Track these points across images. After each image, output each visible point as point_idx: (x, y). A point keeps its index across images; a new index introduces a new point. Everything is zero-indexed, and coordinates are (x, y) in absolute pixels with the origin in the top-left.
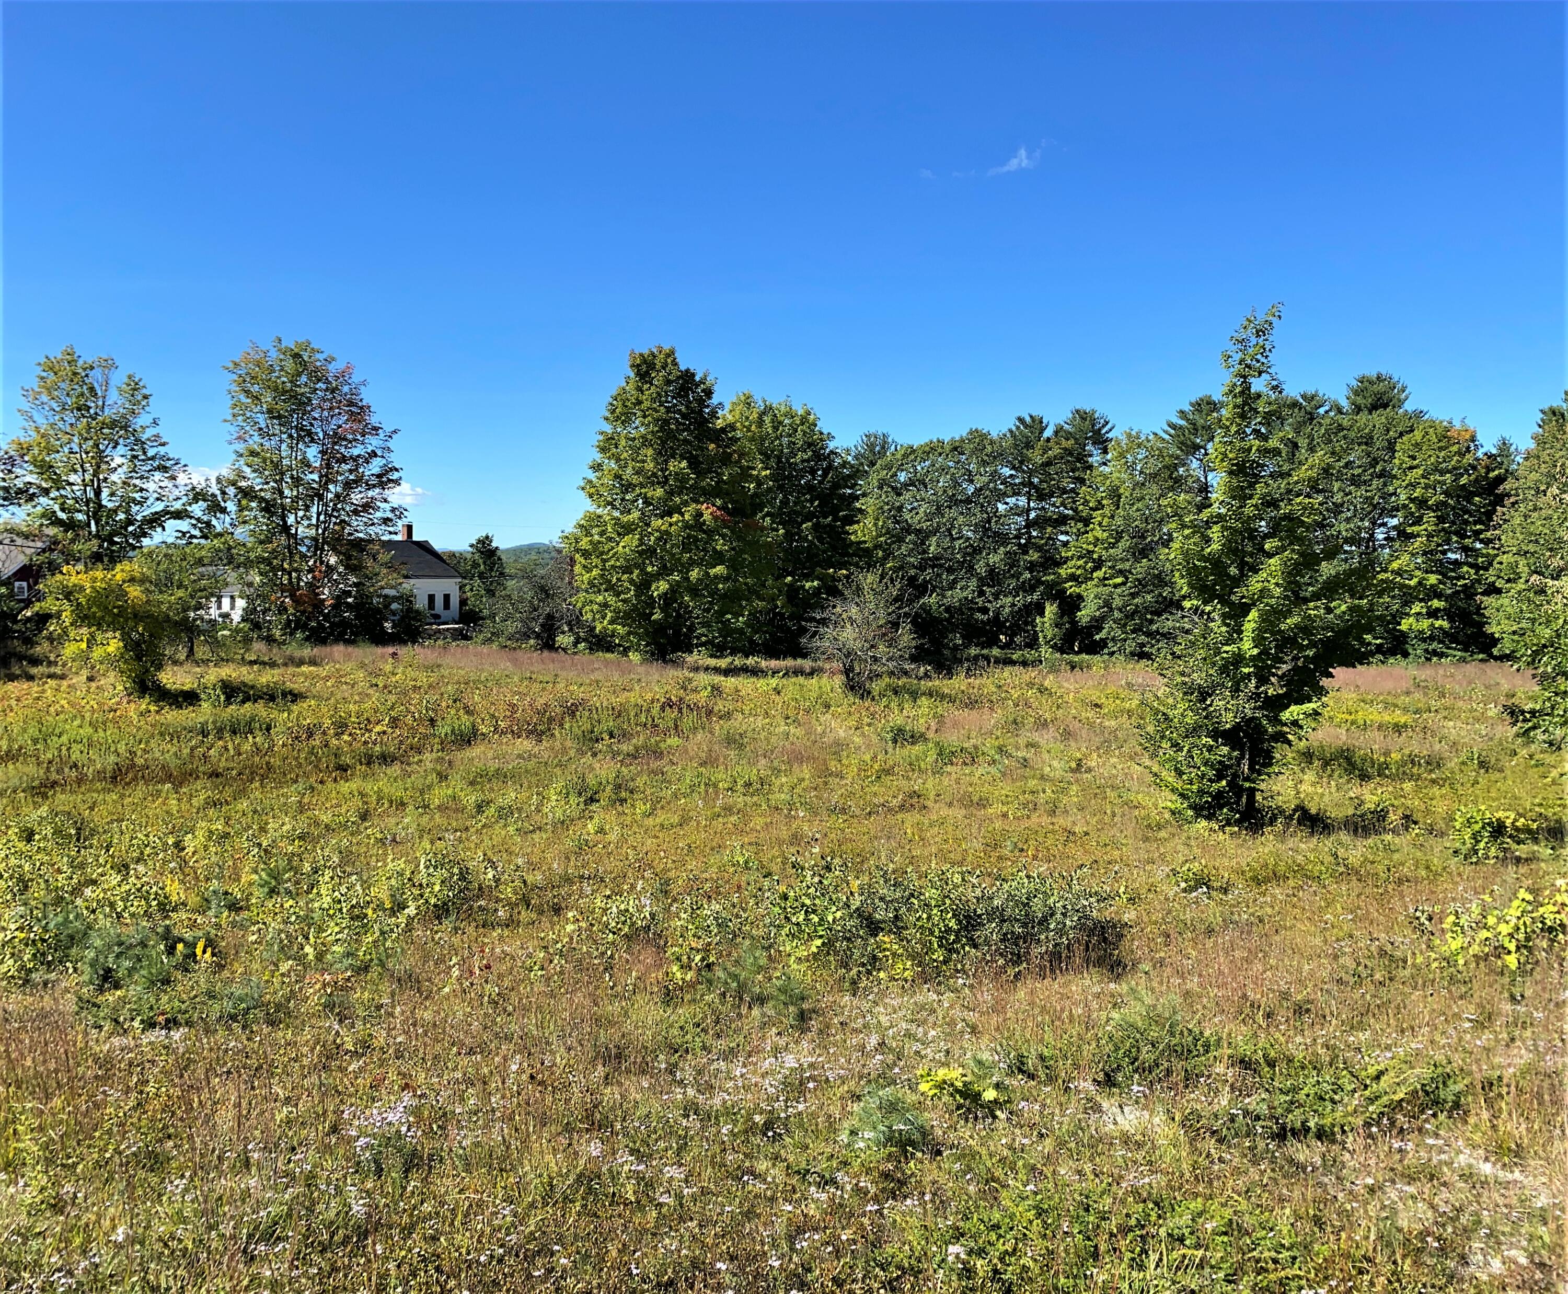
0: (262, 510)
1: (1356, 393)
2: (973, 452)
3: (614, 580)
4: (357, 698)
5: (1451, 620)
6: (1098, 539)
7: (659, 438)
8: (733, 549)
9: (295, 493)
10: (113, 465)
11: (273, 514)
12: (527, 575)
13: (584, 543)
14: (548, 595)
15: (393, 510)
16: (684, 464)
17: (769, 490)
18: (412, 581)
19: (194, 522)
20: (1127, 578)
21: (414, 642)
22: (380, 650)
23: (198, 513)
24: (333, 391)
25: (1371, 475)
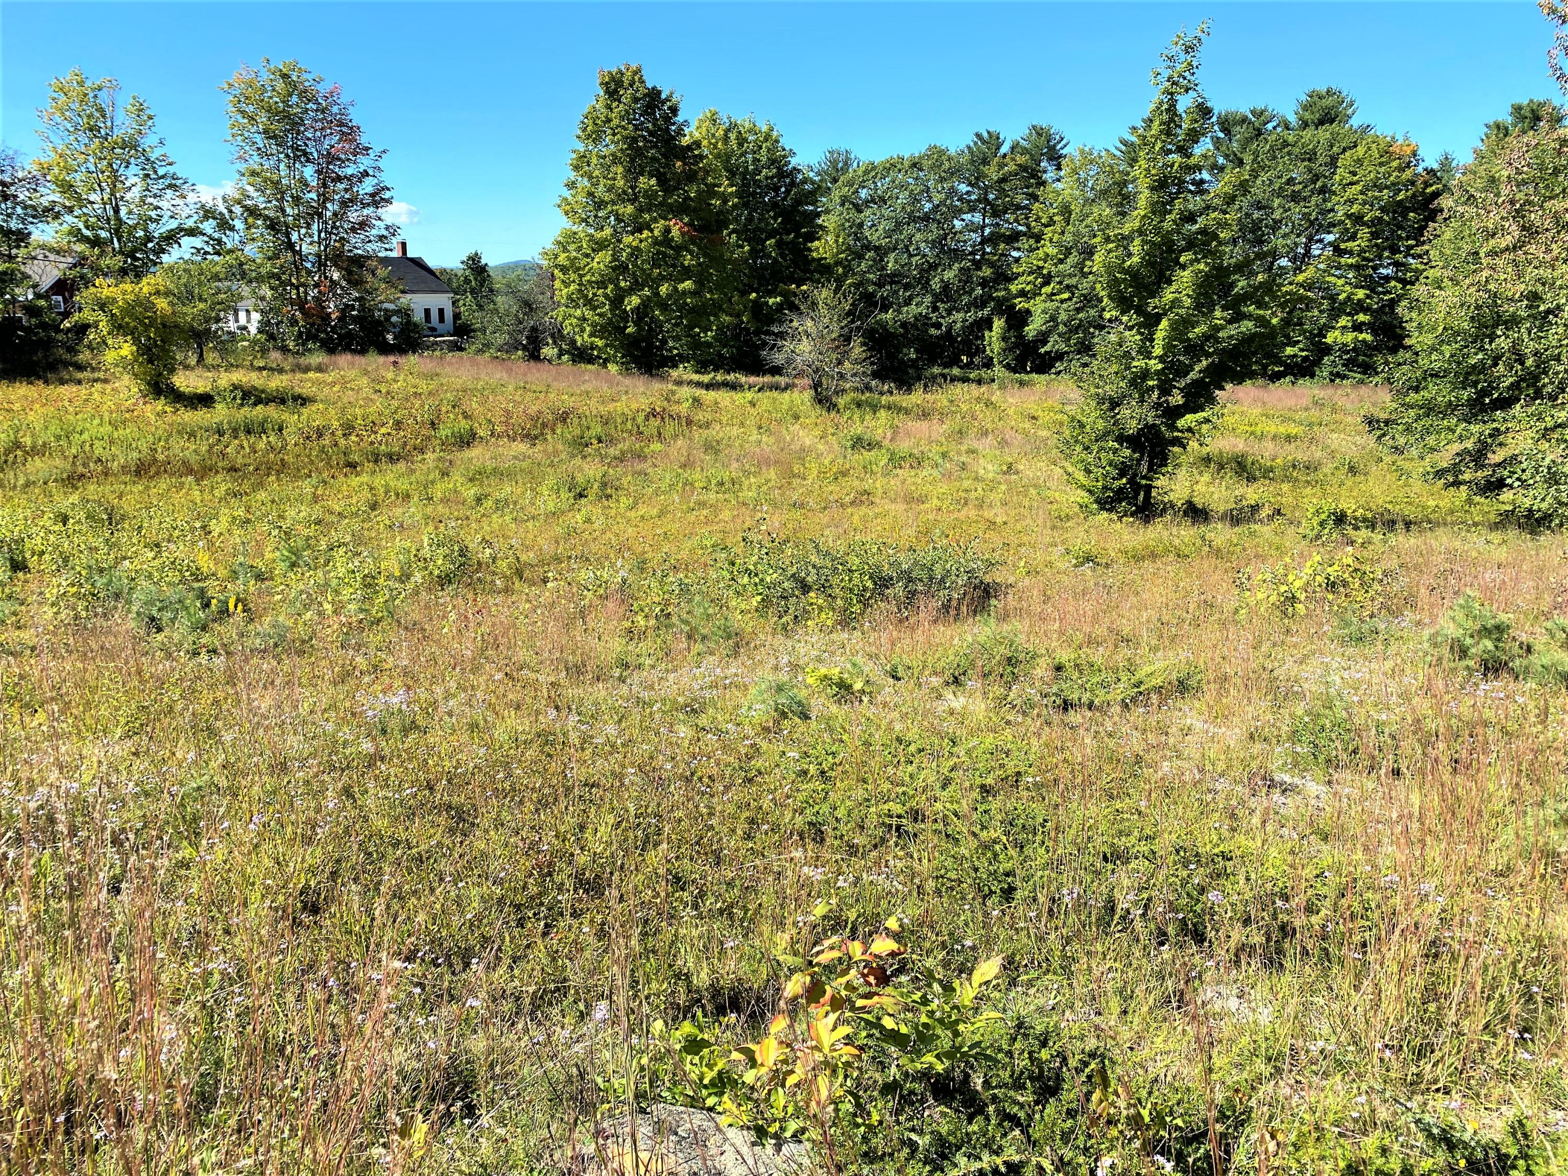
0: (267, 227)
1: (1305, 109)
2: (931, 168)
3: (590, 295)
4: (361, 402)
5: (1375, 333)
6: (1048, 255)
7: (628, 155)
8: (700, 264)
9: (296, 212)
10: (128, 184)
11: (278, 232)
12: (512, 290)
13: (562, 259)
14: (531, 309)
15: (387, 227)
16: (653, 181)
17: (735, 206)
18: (409, 296)
19: (206, 239)
20: (1073, 294)
21: (414, 352)
22: (381, 359)
23: (209, 231)
24: (323, 112)
25: (1312, 191)
